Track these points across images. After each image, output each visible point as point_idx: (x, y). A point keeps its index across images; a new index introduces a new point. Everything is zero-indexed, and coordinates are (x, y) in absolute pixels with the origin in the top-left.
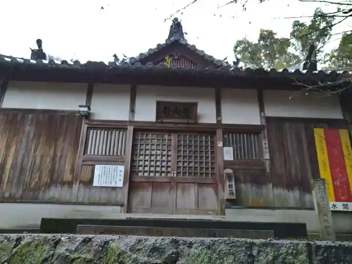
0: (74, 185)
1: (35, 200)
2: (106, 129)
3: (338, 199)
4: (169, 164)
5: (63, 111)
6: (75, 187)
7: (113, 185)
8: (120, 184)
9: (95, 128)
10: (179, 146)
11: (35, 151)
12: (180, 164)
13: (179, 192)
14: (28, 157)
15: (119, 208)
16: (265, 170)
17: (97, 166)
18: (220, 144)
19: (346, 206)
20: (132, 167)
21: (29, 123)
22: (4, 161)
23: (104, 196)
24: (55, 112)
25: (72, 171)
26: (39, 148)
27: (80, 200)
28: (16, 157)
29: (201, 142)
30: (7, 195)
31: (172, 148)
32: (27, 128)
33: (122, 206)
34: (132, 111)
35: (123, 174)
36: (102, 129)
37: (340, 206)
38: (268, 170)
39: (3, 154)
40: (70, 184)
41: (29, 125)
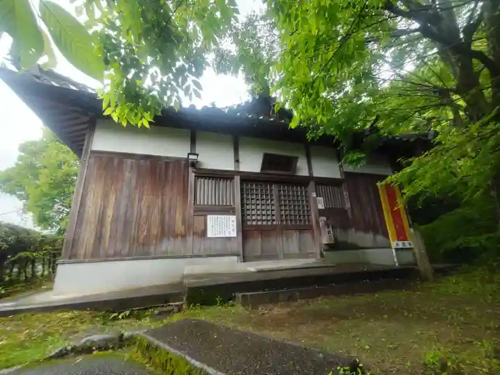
0: (188, 238)
1: (145, 256)
2: (213, 178)
3: (399, 240)
4: (273, 213)
5: (167, 158)
6: (190, 239)
7: (227, 235)
8: (234, 234)
9: (202, 177)
10: (280, 196)
11: (140, 200)
12: (283, 213)
13: (285, 239)
14: (132, 206)
15: (235, 258)
16: (348, 217)
17: (209, 216)
18: (314, 195)
19: (404, 244)
20: (243, 216)
21: (128, 169)
22: (103, 212)
23: (219, 246)
24: (158, 158)
25: (184, 222)
26: (144, 197)
27: (196, 252)
28: (117, 207)
29: (302, 192)
30: (111, 252)
31: (274, 197)
32: (127, 175)
33: (238, 255)
34: (237, 161)
35: (235, 223)
36: (209, 178)
37: (401, 245)
38: (350, 217)
39: (101, 205)
40: (184, 236)
41: (130, 172)
